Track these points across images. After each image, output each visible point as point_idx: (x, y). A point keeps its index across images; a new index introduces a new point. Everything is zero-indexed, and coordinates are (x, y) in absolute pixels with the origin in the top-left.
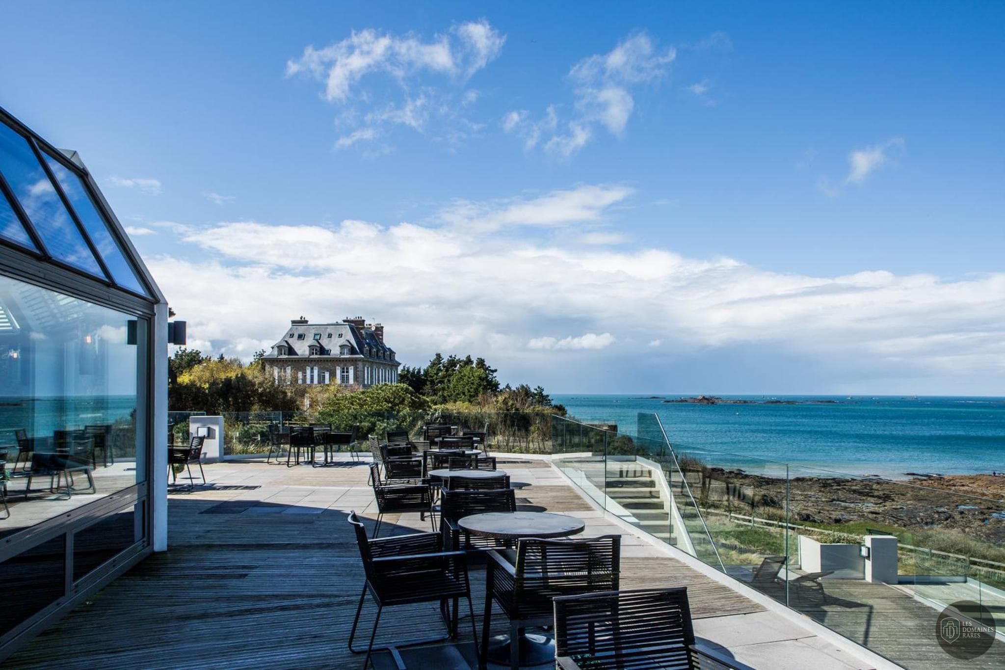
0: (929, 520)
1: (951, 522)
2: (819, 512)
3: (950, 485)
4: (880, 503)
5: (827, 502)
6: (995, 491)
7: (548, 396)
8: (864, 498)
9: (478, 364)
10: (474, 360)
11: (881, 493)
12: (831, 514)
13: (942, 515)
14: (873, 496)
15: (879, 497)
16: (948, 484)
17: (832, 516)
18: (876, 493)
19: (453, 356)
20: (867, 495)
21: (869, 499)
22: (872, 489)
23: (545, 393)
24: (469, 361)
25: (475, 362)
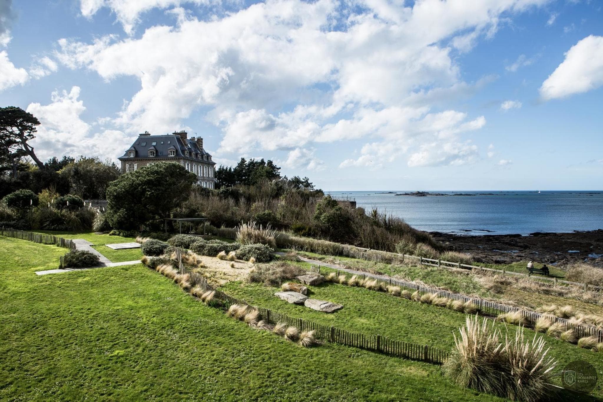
0: (552, 260)
1: (566, 260)
2: (486, 257)
3: (561, 239)
4: (522, 251)
5: (490, 250)
6: (587, 241)
7: (311, 183)
8: (512, 247)
9: (268, 164)
10: (266, 161)
11: (522, 244)
12: (492, 258)
13: (560, 256)
14: (517, 246)
15: (521, 247)
16: (560, 238)
17: (493, 259)
18: (519, 244)
19: (253, 159)
20: (514, 245)
21: (515, 247)
22: (517, 242)
23: (309, 182)
24: (263, 162)
25: (267, 163)
